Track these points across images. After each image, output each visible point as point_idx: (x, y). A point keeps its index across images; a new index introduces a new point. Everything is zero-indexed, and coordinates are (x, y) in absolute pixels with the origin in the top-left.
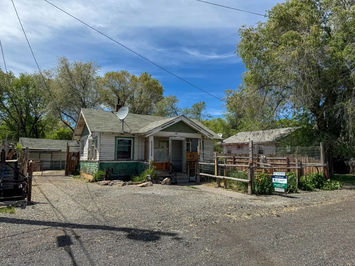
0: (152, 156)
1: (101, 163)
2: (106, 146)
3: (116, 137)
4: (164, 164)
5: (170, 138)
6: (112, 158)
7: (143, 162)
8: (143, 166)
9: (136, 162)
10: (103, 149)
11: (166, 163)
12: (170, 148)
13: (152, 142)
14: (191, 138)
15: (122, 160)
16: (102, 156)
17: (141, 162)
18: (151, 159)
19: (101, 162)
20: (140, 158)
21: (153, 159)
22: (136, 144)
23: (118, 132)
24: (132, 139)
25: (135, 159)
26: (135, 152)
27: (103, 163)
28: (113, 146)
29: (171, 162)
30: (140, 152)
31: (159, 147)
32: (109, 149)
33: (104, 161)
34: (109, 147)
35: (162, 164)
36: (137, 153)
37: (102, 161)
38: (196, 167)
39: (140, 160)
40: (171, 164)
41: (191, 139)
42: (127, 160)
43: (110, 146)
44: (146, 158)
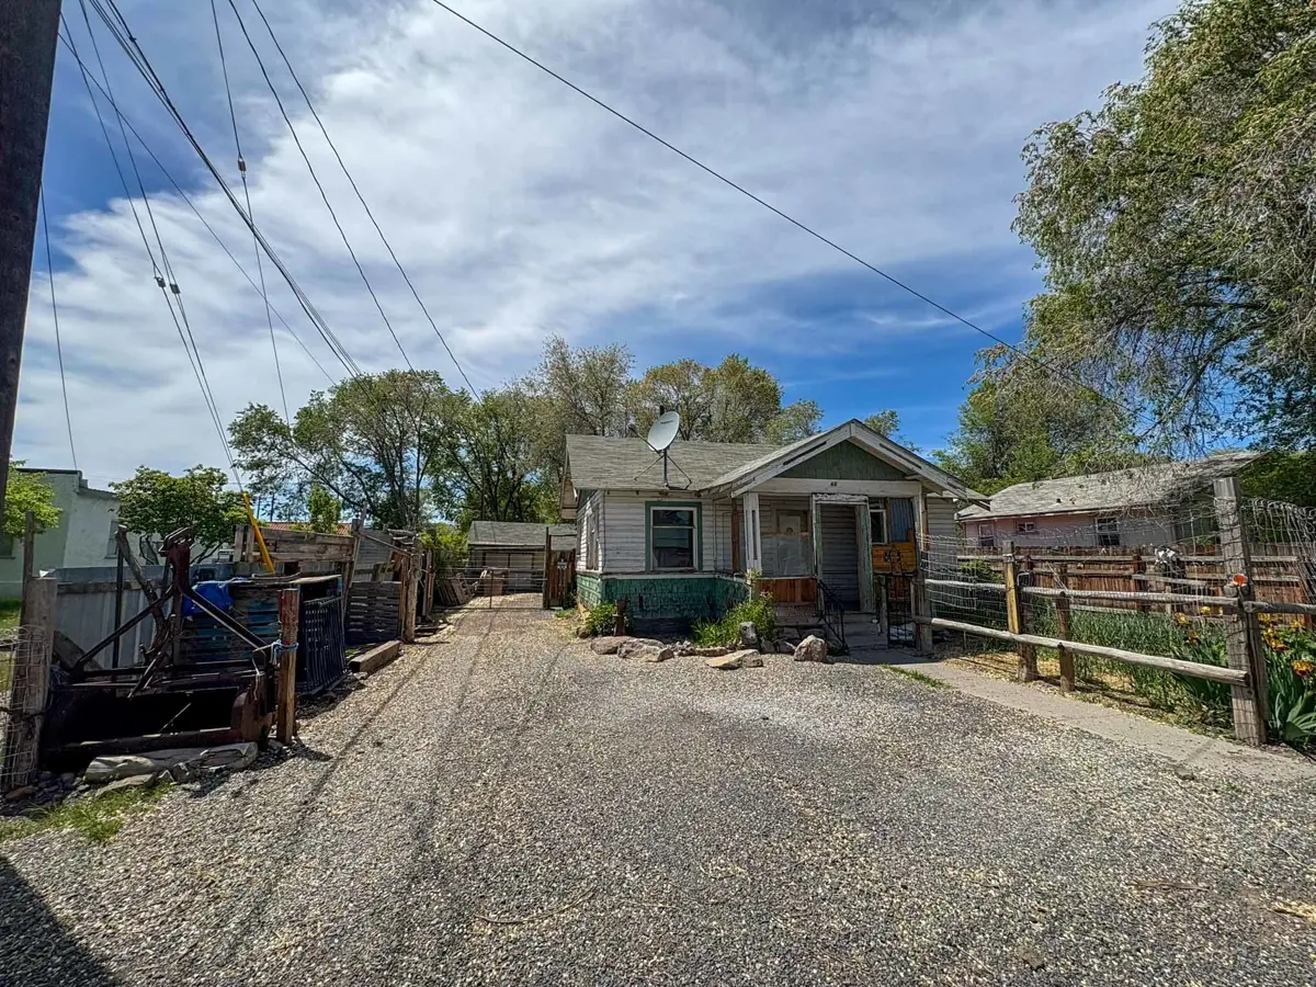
0: (756, 558)
1: (607, 579)
2: (619, 531)
3: (649, 504)
4: (798, 584)
5: (814, 498)
6: (638, 564)
7: (729, 578)
8: (731, 591)
9: (712, 576)
10: (612, 540)
11: (806, 584)
12: (817, 531)
13: (753, 511)
14: (885, 498)
15: (666, 572)
16: (609, 561)
17: (724, 578)
18: (754, 568)
19: (609, 577)
20: (720, 564)
21: (760, 570)
22: (706, 523)
23: (653, 487)
24: (694, 510)
25: (704, 569)
26: (704, 546)
27: (614, 579)
28: (639, 531)
29: (820, 577)
30: (720, 546)
31: (778, 532)
32: (629, 540)
33: (617, 573)
34: (630, 534)
35: (792, 583)
36: (711, 550)
37: (610, 574)
38: (916, 597)
39: (722, 572)
40: (821, 585)
41: (885, 500)
42: (682, 572)
43: (631, 531)
44: (738, 566)
